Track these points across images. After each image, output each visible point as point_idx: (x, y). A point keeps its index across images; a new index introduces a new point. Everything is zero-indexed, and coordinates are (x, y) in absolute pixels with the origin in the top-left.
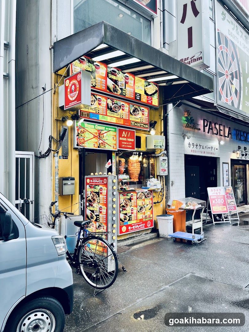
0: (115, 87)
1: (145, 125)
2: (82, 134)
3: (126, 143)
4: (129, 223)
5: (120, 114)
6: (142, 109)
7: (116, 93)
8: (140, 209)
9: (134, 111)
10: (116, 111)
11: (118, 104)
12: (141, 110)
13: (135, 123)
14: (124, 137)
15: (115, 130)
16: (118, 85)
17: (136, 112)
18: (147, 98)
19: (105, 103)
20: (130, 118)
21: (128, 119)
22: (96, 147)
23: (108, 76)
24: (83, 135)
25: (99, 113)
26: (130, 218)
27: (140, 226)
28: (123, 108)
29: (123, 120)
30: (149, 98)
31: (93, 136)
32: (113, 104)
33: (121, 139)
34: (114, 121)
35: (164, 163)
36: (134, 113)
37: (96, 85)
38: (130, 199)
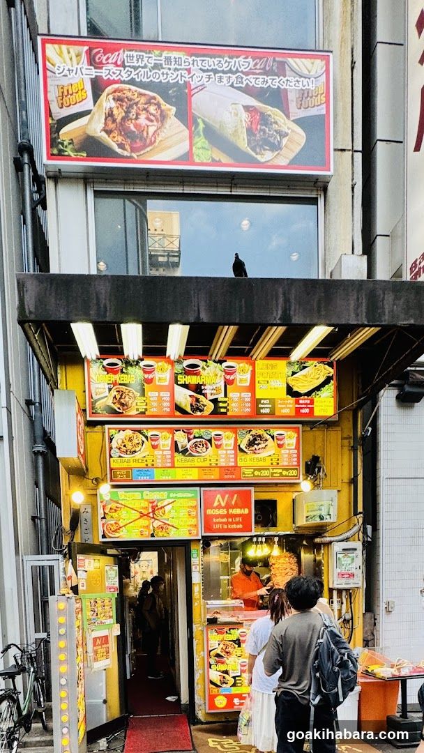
0: (197, 400)
1: (287, 470)
2: (114, 514)
3: (225, 520)
4: (234, 691)
5: (209, 458)
6: (275, 434)
7: (199, 413)
9: (250, 444)
10: (199, 453)
11: (204, 437)
12: (273, 437)
13: (255, 470)
14: (219, 507)
15: (193, 495)
16: (205, 395)
17: (258, 444)
18: (297, 402)
19: (169, 442)
20: (239, 463)
21: (233, 464)
22: (147, 537)
23: (176, 381)
24: (117, 515)
25: (153, 465)
28: (216, 443)
29: (217, 470)
30: (301, 402)
31: (138, 515)
32: (189, 440)
34: (193, 476)
35: (349, 557)
36: (250, 449)
37: (146, 410)
38: (238, 642)
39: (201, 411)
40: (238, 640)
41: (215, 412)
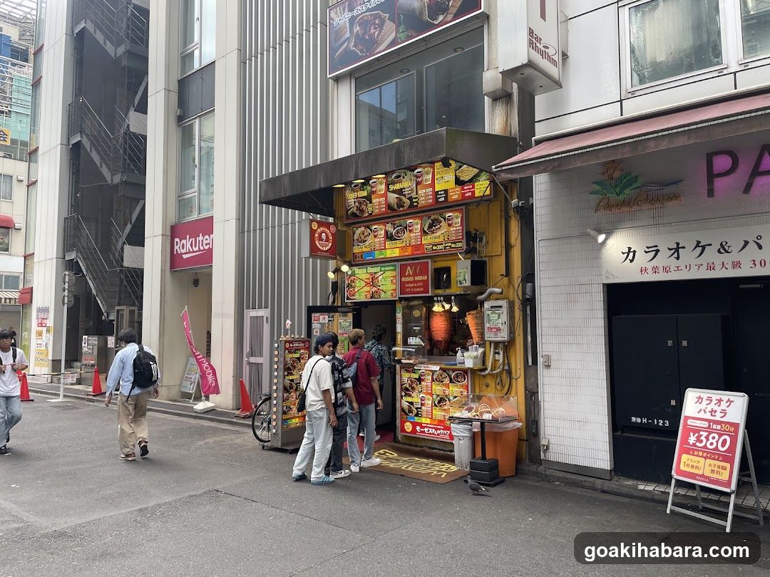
0: (400, 200)
1: (454, 243)
3: (412, 285)
4: (417, 419)
5: (405, 240)
6: (447, 216)
8: (440, 402)
9: (430, 227)
10: (400, 237)
11: (402, 225)
12: (445, 219)
13: (434, 245)
14: (409, 275)
15: (394, 268)
16: (404, 196)
17: (435, 226)
18: (463, 189)
19: (383, 232)
20: (423, 241)
21: (419, 243)
22: (369, 298)
23: (389, 189)
24: (354, 285)
25: (374, 249)
26: (418, 412)
27: (439, 432)
28: (410, 228)
29: (410, 248)
30: (465, 188)
31: (364, 284)
32: (394, 229)
33: (403, 279)
34: (396, 254)
35: (496, 313)
36: (430, 230)
37: (373, 212)
38: (420, 380)
39: (403, 207)
40: (419, 378)
41: (411, 206)
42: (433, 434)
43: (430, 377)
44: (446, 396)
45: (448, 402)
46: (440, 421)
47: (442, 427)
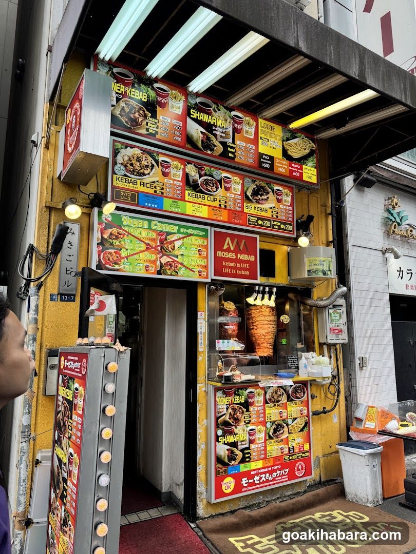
0: (208, 138)
1: (284, 224)
2: (114, 241)
3: (233, 265)
4: (243, 468)
5: (218, 199)
6: (275, 188)
7: (209, 152)
8: (275, 431)
9: (255, 193)
10: (209, 191)
11: (215, 176)
12: (273, 191)
13: (259, 219)
14: (228, 250)
15: (204, 233)
16: (215, 136)
17: (261, 195)
18: (291, 165)
19: (180, 173)
20: (245, 209)
21: (239, 209)
22: (153, 273)
23: (189, 114)
24: (117, 243)
25: (162, 193)
26: (247, 456)
27: (274, 475)
28: (226, 185)
29: (226, 212)
31: (144, 247)
32: (200, 176)
33: (219, 254)
34: (203, 212)
35: (337, 313)
36: (255, 198)
37: (157, 133)
38: (247, 405)
39: (212, 150)
40: (246, 401)
41: (224, 155)
42: (267, 481)
43: (262, 398)
44: (284, 420)
45: (286, 429)
46: (276, 459)
47: (279, 467)
